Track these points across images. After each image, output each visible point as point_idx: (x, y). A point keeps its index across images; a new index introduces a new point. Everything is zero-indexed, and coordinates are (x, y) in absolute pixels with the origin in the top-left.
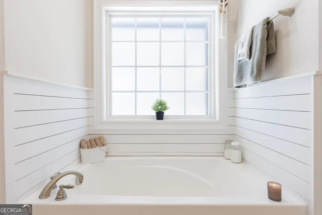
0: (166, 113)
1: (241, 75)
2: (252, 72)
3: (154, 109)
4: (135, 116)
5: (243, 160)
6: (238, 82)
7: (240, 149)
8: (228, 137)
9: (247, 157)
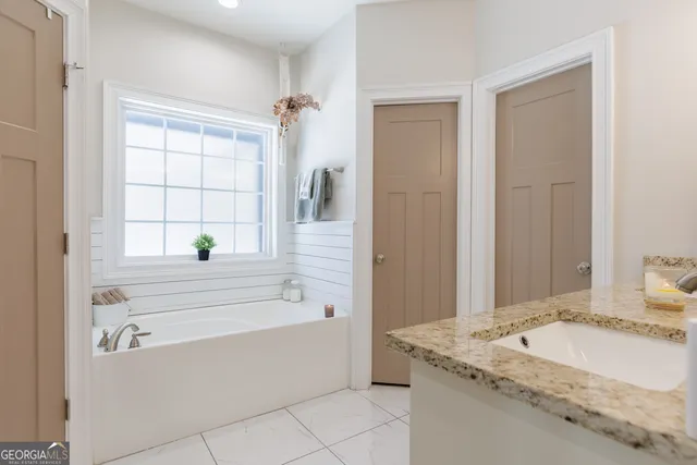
0: (212, 251)
1: (302, 213)
2: (313, 213)
3: (198, 247)
4: (164, 257)
5: (302, 299)
6: (299, 218)
7: (300, 287)
8: (286, 277)
9: (306, 295)
